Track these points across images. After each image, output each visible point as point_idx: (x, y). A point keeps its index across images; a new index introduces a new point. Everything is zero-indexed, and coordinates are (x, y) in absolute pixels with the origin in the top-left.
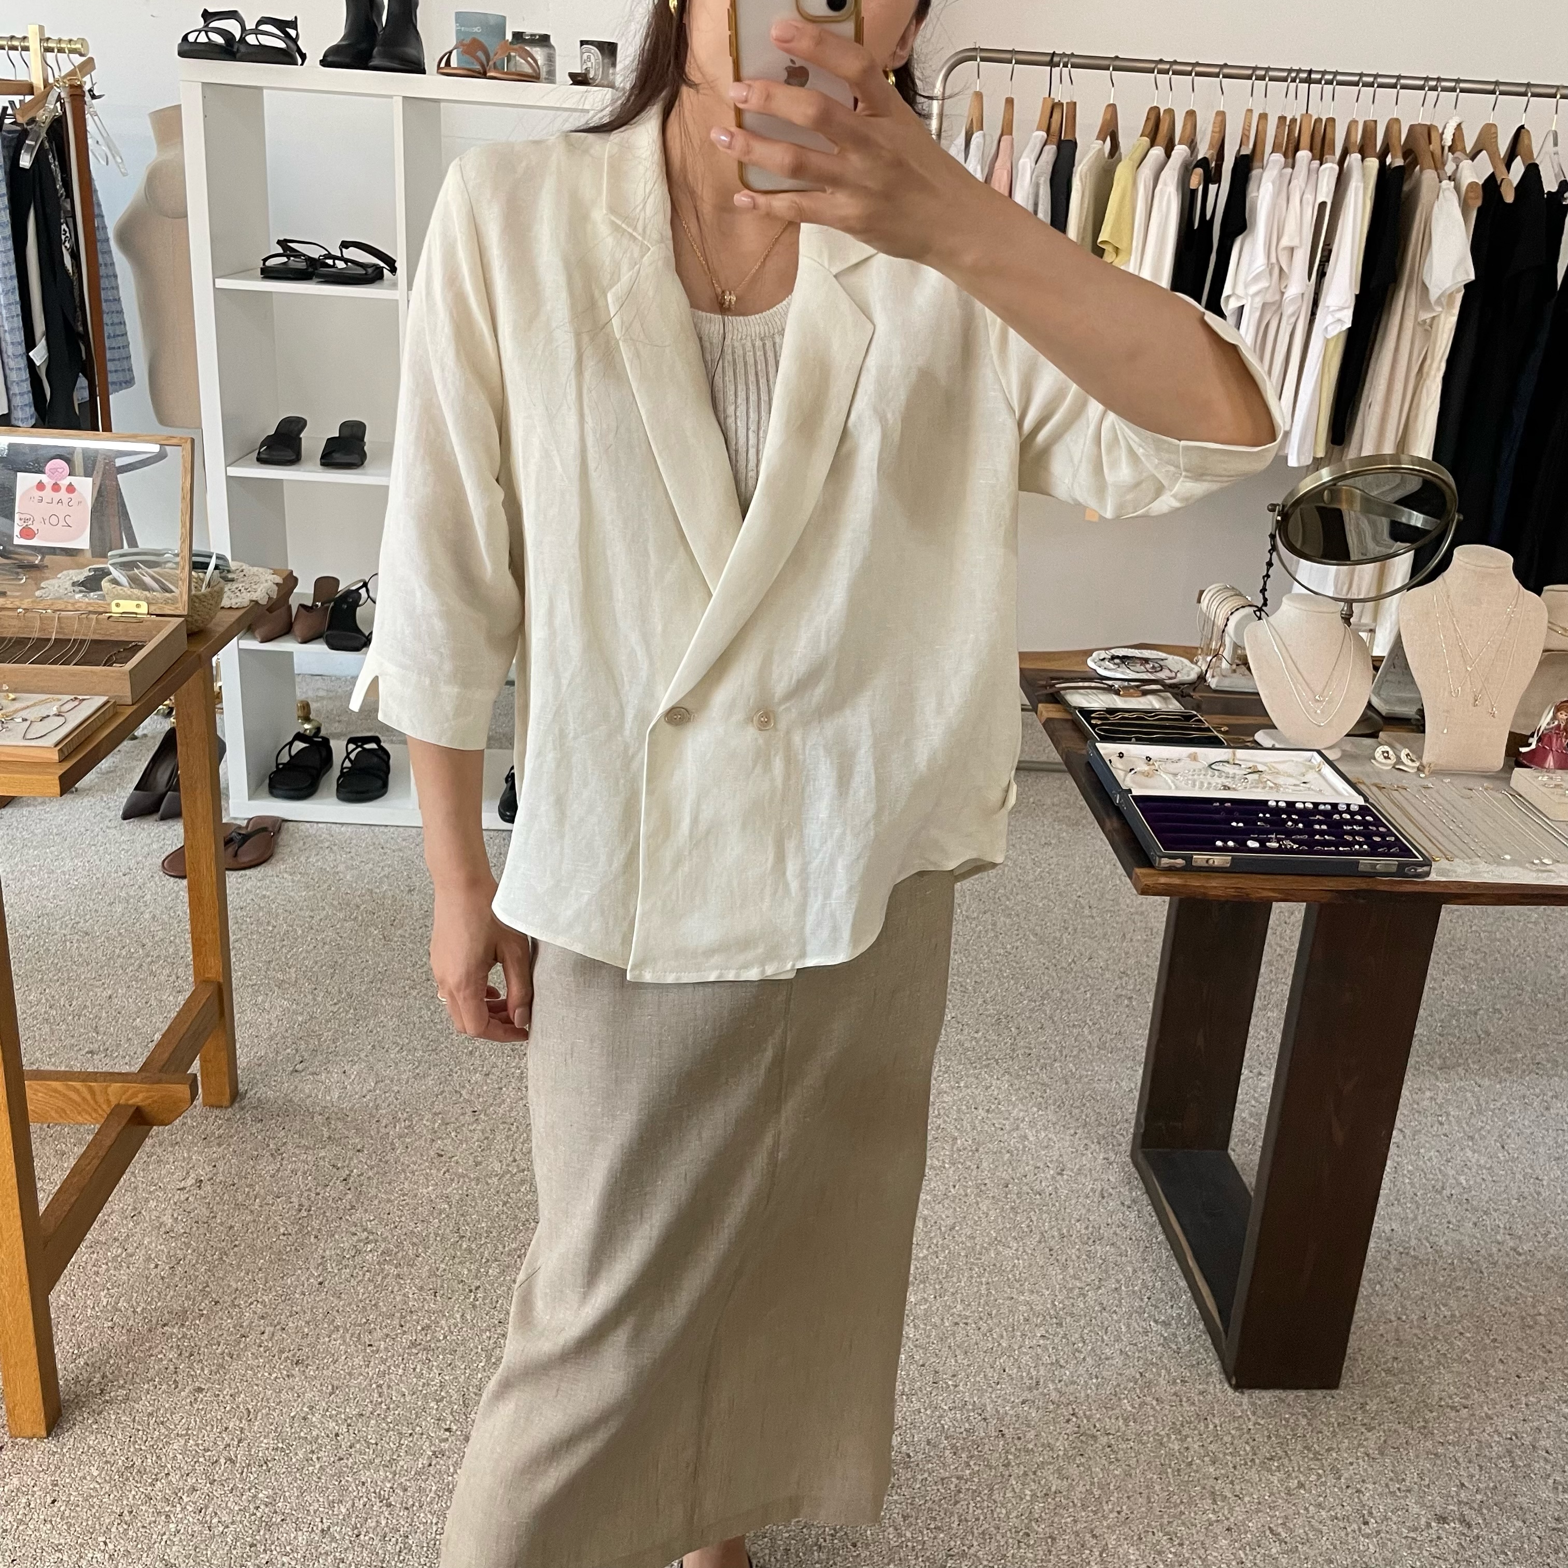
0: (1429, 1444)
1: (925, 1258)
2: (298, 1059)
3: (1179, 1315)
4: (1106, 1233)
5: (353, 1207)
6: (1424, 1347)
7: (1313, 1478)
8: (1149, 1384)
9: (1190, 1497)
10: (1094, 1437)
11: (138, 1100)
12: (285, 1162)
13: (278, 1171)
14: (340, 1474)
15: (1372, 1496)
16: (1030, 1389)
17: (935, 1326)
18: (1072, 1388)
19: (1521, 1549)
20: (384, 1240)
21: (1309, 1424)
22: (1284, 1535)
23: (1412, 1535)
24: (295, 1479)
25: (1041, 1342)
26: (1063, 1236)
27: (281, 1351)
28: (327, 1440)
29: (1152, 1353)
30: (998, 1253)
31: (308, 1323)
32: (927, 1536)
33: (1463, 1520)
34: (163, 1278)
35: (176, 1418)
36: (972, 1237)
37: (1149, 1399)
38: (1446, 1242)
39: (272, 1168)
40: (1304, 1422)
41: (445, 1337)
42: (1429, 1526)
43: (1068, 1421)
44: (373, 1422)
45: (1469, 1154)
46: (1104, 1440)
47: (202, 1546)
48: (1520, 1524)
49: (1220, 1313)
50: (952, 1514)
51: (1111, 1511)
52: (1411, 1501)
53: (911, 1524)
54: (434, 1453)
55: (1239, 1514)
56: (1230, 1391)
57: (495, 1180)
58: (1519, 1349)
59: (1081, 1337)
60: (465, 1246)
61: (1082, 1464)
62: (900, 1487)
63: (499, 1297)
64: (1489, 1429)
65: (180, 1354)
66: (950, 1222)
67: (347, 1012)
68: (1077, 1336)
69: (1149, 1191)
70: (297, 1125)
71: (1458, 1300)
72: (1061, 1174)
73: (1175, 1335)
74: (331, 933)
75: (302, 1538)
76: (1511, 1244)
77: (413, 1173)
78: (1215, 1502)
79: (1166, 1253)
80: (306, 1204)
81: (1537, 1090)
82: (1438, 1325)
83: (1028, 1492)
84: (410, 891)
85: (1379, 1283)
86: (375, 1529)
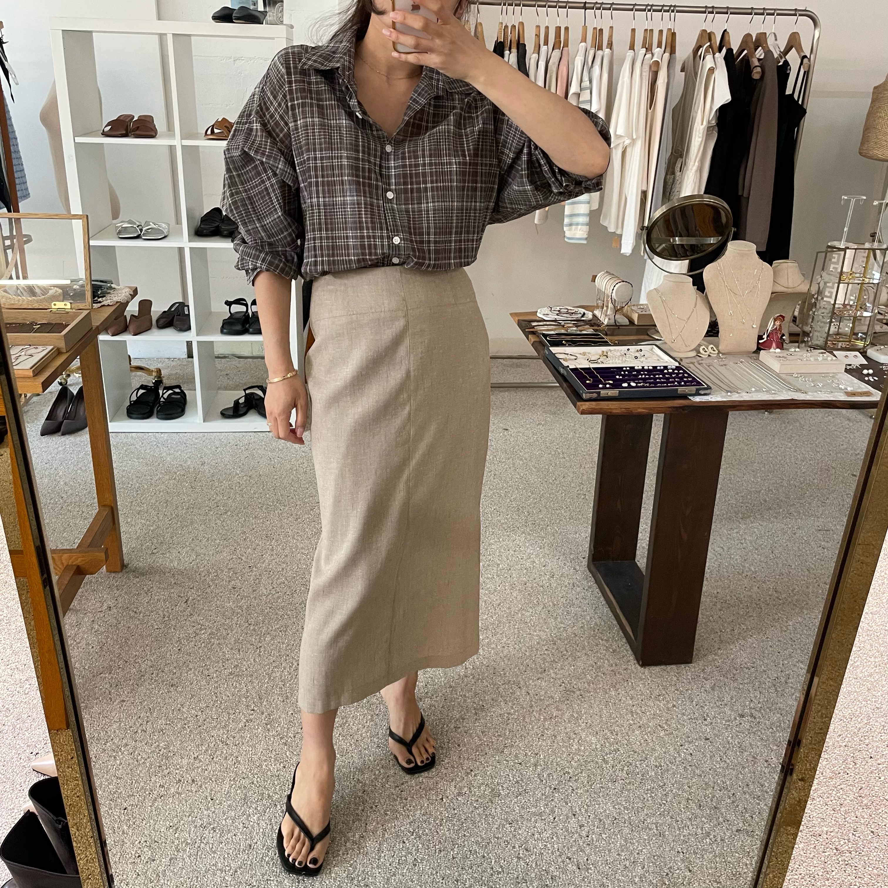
0: (736, 685)
1: (486, 619)
2: (153, 547)
3: (613, 636)
4: (576, 602)
5: (191, 614)
6: (733, 642)
7: (680, 702)
8: (600, 667)
9: (621, 714)
10: (574, 692)
11: (78, 562)
12: (153, 596)
13: (150, 600)
14: (200, 733)
15: (708, 708)
16: (541, 673)
17: (493, 648)
18: (561, 672)
19: (780, 726)
20: (210, 628)
21: (678, 680)
22: (666, 727)
23: (727, 723)
24: (178, 737)
25: (546, 652)
26: (554, 605)
27: (163, 681)
28: (192, 719)
29: (601, 653)
30: (523, 615)
31: (175, 668)
32: (494, 739)
33: (752, 716)
34: (97, 653)
35: (113, 714)
36: (509, 608)
37: (600, 674)
38: (744, 597)
39: (146, 599)
40: (675, 679)
41: (246, 670)
42: (735, 719)
43: (560, 686)
44: (214, 709)
45: (756, 556)
46: (578, 693)
47: (135, 769)
48: (779, 715)
49: (633, 633)
50: (506, 729)
51: (583, 723)
52: (727, 709)
53: (486, 735)
54: (247, 720)
55: (645, 720)
56: (639, 667)
57: (264, 597)
58: (779, 641)
59: (566, 649)
60: (252, 628)
61: (568, 704)
62: (480, 719)
63: (272, 650)
64: (765, 676)
65: (111, 686)
66: (497, 602)
67: (177, 523)
68: (563, 649)
69: (597, 582)
70: (157, 577)
71: (750, 621)
72: (553, 577)
73: (611, 645)
74: (163, 487)
75: (185, 761)
76: (776, 595)
77: (221, 597)
78: (632, 716)
79: (606, 610)
80: (167, 614)
81: (790, 526)
82: (740, 633)
83: (542, 717)
84: (202, 464)
85: (712, 616)
86: (221, 755)
